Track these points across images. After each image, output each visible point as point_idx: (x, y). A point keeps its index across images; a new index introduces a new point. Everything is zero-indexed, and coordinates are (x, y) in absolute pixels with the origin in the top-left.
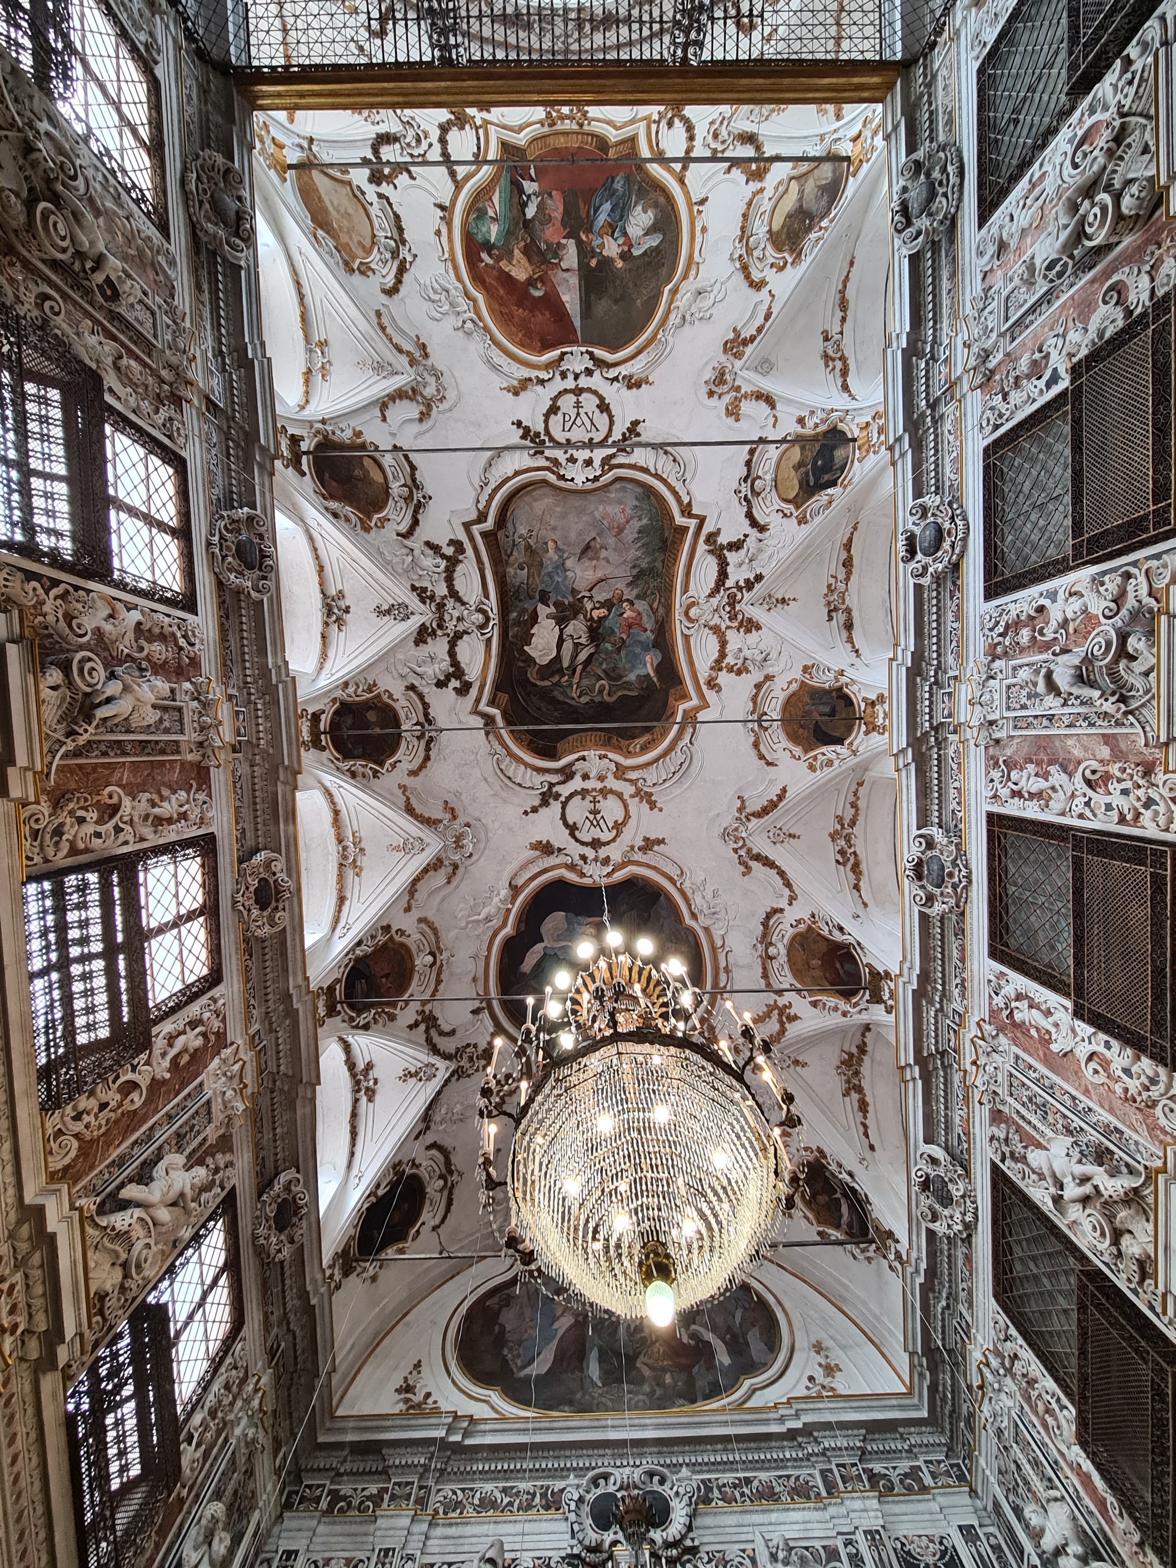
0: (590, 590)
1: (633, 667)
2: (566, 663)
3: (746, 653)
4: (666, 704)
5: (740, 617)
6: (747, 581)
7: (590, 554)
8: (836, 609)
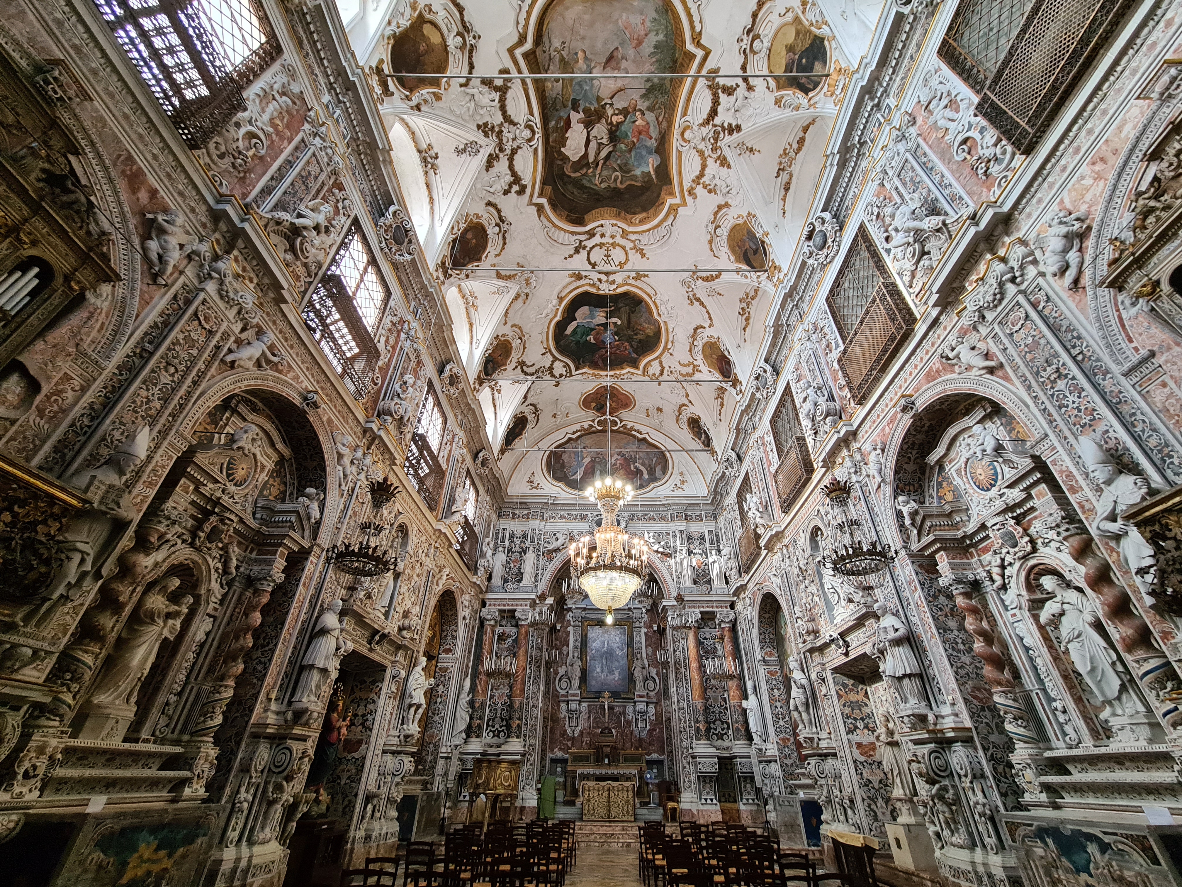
0: (611, 98)
1: (640, 165)
2: (591, 159)
3: (717, 181)
4: (659, 196)
5: (719, 152)
6: (730, 125)
7: (613, 63)
8: (783, 170)
